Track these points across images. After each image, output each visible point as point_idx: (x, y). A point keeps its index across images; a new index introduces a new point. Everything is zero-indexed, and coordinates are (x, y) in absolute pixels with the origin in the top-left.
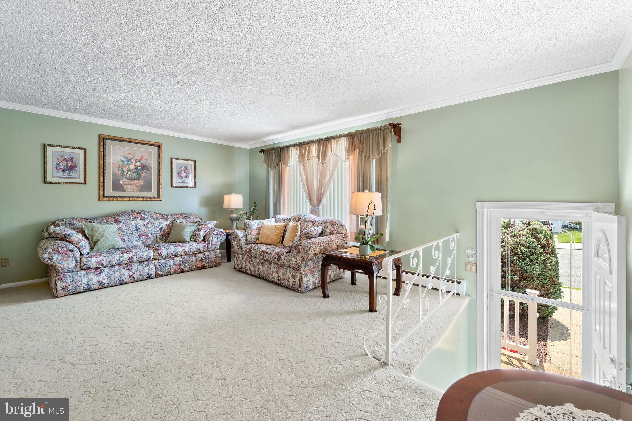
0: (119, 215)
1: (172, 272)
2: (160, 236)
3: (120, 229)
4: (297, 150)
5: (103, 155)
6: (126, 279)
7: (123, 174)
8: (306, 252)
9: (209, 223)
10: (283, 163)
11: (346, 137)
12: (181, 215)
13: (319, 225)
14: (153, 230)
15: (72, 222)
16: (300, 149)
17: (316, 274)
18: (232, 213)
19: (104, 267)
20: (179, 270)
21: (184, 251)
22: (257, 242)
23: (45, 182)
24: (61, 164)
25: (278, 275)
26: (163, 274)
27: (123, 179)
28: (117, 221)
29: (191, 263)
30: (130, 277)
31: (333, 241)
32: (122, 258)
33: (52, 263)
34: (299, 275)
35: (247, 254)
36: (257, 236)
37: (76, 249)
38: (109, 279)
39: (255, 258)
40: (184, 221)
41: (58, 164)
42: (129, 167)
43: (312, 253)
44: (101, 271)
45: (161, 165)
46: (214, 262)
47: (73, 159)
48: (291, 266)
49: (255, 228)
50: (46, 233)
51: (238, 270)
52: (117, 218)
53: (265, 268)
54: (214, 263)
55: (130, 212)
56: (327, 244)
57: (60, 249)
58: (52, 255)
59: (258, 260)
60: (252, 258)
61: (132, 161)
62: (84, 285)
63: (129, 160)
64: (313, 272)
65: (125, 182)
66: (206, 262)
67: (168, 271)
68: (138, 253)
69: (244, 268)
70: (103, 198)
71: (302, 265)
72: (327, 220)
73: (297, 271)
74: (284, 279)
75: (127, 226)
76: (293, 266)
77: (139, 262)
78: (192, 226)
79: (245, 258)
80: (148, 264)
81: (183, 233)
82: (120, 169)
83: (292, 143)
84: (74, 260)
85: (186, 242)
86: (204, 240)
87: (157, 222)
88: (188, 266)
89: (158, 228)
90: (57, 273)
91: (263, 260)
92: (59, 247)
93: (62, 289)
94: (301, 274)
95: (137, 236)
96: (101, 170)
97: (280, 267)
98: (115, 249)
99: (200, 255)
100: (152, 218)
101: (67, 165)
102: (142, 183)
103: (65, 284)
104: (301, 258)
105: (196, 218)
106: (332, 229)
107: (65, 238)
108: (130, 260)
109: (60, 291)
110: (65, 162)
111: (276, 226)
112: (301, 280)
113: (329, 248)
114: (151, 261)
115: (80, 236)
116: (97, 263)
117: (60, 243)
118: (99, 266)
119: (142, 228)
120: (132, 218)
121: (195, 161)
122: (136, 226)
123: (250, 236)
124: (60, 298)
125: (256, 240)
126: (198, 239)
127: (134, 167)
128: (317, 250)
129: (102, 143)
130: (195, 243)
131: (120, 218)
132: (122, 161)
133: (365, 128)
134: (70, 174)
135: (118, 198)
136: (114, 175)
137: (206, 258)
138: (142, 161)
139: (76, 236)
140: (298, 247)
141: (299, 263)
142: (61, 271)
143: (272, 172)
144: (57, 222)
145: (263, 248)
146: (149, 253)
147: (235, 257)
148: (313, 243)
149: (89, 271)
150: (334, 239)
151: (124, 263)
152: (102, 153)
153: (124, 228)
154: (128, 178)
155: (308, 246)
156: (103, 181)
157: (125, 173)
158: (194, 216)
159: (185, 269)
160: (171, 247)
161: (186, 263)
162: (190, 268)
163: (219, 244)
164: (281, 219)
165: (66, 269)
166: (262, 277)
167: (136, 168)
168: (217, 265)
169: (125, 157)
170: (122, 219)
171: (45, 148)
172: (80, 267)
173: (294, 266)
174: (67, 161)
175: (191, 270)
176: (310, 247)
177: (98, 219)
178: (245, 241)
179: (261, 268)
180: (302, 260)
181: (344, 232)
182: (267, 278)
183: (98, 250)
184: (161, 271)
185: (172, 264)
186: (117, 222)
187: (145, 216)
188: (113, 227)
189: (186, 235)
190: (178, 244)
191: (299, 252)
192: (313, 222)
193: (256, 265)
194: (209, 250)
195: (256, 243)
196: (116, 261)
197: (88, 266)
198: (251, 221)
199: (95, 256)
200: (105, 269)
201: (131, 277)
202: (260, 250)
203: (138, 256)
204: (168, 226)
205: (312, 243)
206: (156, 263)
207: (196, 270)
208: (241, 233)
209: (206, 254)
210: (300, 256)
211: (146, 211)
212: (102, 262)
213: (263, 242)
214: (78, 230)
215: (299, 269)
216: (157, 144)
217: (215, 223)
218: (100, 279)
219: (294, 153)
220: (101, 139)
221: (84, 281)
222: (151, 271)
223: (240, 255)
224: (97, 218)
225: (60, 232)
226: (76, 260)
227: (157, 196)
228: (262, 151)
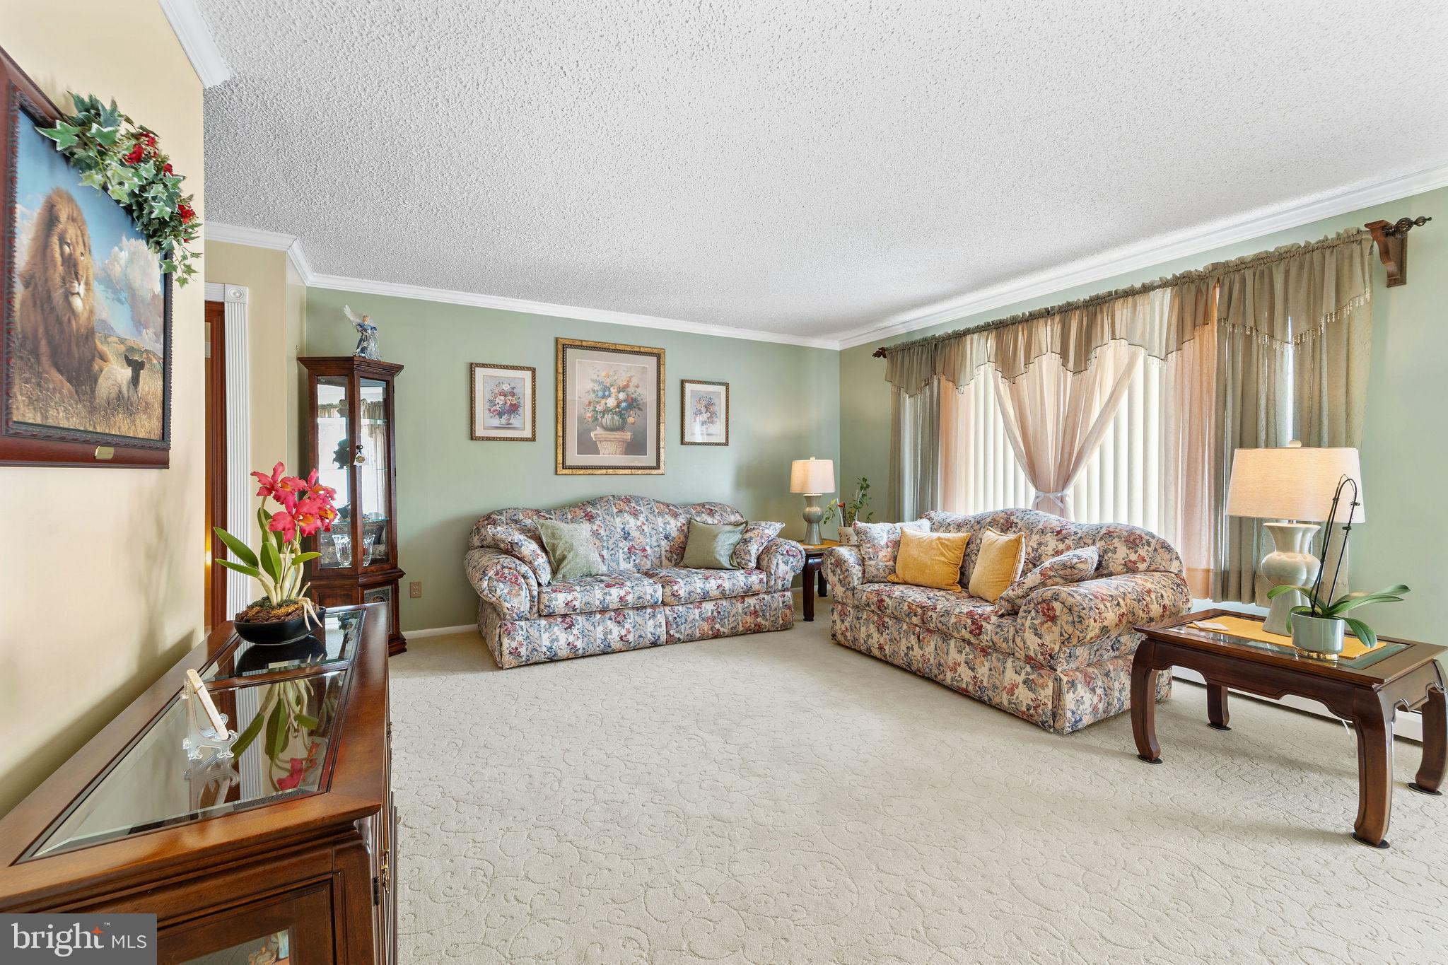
0: (593, 505)
1: (698, 635)
2: (666, 551)
3: (595, 534)
4: (989, 341)
5: (563, 380)
6: (616, 645)
7: (596, 419)
8: (1080, 622)
9: (768, 526)
10: (943, 379)
11: (1169, 290)
12: (703, 505)
13: (1085, 544)
14: (654, 538)
15: (516, 517)
16: (999, 339)
17: (1100, 683)
18: (810, 505)
19: (578, 614)
20: (710, 632)
21: (721, 589)
22: (892, 578)
23: (472, 439)
24: (497, 401)
25: (972, 674)
26: (682, 637)
27: (596, 429)
28: (590, 518)
29: (734, 618)
30: (621, 638)
31: (1149, 592)
32: (608, 597)
33: (494, 599)
34: (1051, 684)
35: (870, 607)
36: (891, 563)
37: (531, 574)
38: (586, 639)
39: (895, 621)
40: (710, 520)
41: (492, 403)
42: (606, 404)
43: (1098, 625)
44: (572, 622)
45: (662, 397)
46: (780, 619)
47: (515, 391)
48: (1021, 654)
49: (883, 543)
50: (477, 537)
51: (839, 644)
52: (589, 510)
53: (930, 649)
54: (781, 622)
55: (611, 498)
56: (1134, 600)
57: (506, 571)
58: (495, 583)
59: (905, 627)
60: (886, 619)
61: (612, 389)
62: (545, 649)
63: (606, 388)
64: (1090, 677)
65: (600, 436)
66: (764, 616)
67: (689, 632)
68: (636, 588)
69: (862, 641)
70: (563, 468)
71: (1062, 655)
72: (1111, 529)
73: (1042, 672)
74: (995, 687)
75: (607, 528)
76: (1026, 656)
77: (638, 609)
78: (731, 532)
79: (865, 617)
80: (654, 613)
81: (715, 547)
82: (591, 408)
83: (972, 325)
84: (528, 595)
85: (722, 568)
86: (758, 567)
87: (660, 520)
88: (729, 624)
89: (663, 535)
90: (501, 619)
91: (920, 627)
92: (505, 567)
93: (510, 653)
94: (1058, 680)
95: (626, 550)
96: (560, 410)
97: (978, 652)
98: (591, 577)
99: (752, 601)
100: (651, 513)
101: (506, 403)
102: (628, 435)
103: (514, 644)
104: (1061, 635)
105: (733, 513)
106: (1133, 557)
107: (510, 550)
108: (623, 603)
109: (507, 658)
110: (502, 398)
111: (942, 539)
112: (1058, 695)
113: (1141, 611)
114: (659, 606)
115: (534, 546)
116: (567, 604)
117: (507, 561)
118: (569, 611)
119: (635, 534)
120: (615, 510)
121: (727, 385)
122: (624, 529)
123: (872, 563)
124: (507, 671)
125: (890, 574)
126: (746, 564)
127: (616, 402)
128: (1111, 617)
129: (560, 356)
130: (742, 571)
131: (594, 512)
132: (594, 391)
133: (1249, 253)
134: (511, 421)
135: (587, 469)
136: (581, 420)
137: (764, 607)
138: (629, 389)
139: (529, 547)
140: (1048, 604)
141: (1052, 649)
142: (508, 617)
143: (908, 403)
144: (492, 516)
145: (917, 596)
146: (652, 590)
147: (836, 613)
148: (1097, 598)
149: (552, 620)
150: (1149, 586)
151: (611, 607)
152: (560, 377)
153: (602, 532)
154: (605, 426)
155: (1085, 605)
156: (563, 435)
157: (599, 416)
158: (729, 510)
159: (722, 629)
160: (696, 579)
161: (725, 618)
162: (732, 629)
163: (790, 577)
164: (948, 520)
165: (516, 613)
166: (920, 671)
167: (618, 406)
168: (786, 627)
169: (600, 383)
170: (598, 512)
171: (471, 371)
172: (539, 611)
173: (1032, 654)
174: (505, 396)
175: (734, 634)
176: (1091, 608)
177: (557, 512)
178: (860, 575)
179: (916, 647)
180: (1063, 643)
181: (1174, 567)
182: (936, 676)
183: (564, 576)
184: (677, 632)
185: (697, 617)
186: (589, 520)
187: (638, 508)
188: (584, 529)
189: (722, 553)
190: (708, 572)
191: (1053, 619)
192: (1059, 533)
193: (898, 639)
194: (770, 590)
195: (889, 582)
196: (597, 603)
197: (551, 611)
198: (870, 525)
199: (563, 589)
200: (579, 618)
201: (624, 638)
202: (909, 600)
203: (636, 595)
204: (680, 530)
205: (1093, 595)
206: (668, 612)
207: (743, 634)
208: (850, 553)
209: (764, 599)
210: (1056, 630)
211: (638, 497)
212: (575, 603)
213: (909, 580)
214: (529, 535)
215: (1049, 666)
216: (655, 351)
217: (778, 526)
218: (571, 639)
219: (980, 350)
220: (560, 347)
221: (545, 641)
222: (659, 629)
223: (849, 609)
224: (555, 509)
225: (503, 537)
226: (532, 596)
227: (654, 464)
228: (881, 353)
